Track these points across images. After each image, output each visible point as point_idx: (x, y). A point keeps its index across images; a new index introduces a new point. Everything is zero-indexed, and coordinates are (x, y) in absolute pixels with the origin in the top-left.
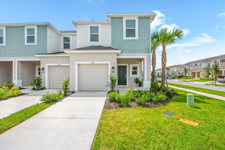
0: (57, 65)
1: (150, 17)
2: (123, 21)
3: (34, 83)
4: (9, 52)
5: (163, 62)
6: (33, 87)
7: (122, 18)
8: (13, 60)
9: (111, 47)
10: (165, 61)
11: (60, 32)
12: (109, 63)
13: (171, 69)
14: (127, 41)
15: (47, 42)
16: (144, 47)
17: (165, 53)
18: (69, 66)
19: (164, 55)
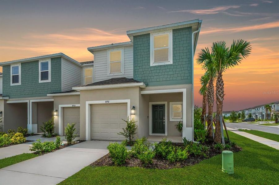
0: (71, 106)
1: (191, 27)
2: (150, 40)
3: (45, 128)
4: (24, 92)
5: (218, 97)
6: (43, 133)
7: (149, 34)
8: (28, 101)
9: (133, 79)
10: (220, 95)
11: (80, 64)
12: (128, 101)
13: (274, 107)
14: (156, 69)
15: (61, 78)
16: (183, 75)
17: (220, 82)
18: (79, 107)
19: (219, 86)
